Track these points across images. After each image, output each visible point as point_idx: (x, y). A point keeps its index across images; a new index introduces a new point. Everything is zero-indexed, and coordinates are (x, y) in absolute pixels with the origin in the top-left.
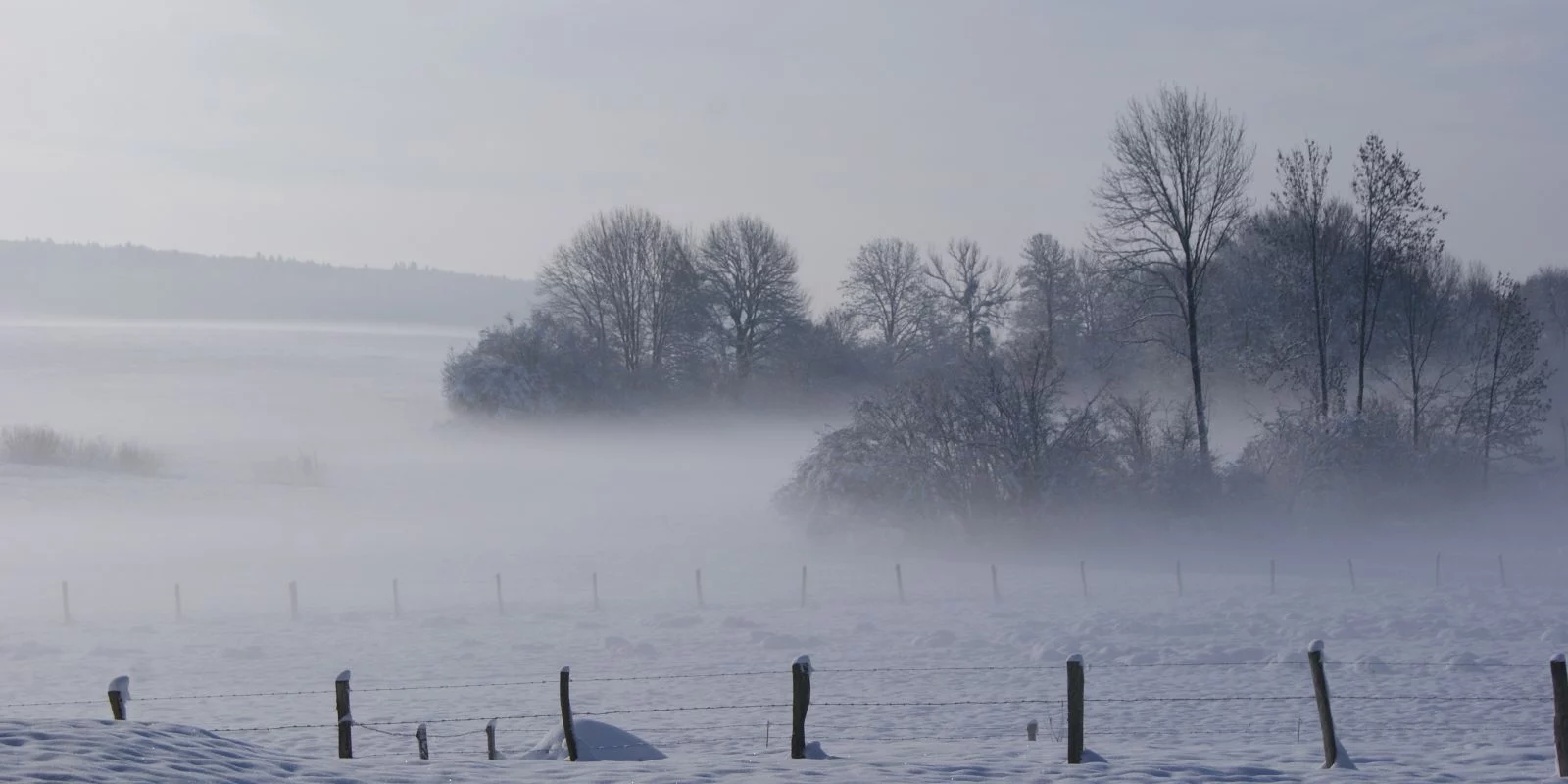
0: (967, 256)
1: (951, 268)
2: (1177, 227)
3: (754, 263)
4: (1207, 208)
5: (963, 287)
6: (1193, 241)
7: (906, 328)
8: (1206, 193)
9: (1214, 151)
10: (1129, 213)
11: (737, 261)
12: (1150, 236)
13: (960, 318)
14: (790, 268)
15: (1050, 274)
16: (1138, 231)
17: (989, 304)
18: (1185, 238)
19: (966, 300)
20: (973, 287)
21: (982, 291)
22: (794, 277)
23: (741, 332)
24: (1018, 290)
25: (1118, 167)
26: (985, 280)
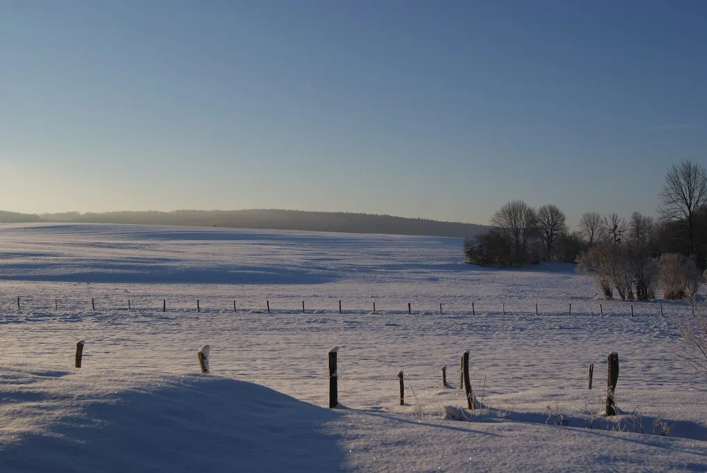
0: (614, 218)
1: (610, 221)
2: (687, 204)
3: (553, 219)
4: (696, 199)
5: (613, 226)
6: (692, 208)
7: (596, 238)
8: (696, 194)
9: (700, 180)
10: (671, 200)
11: (548, 217)
12: (678, 207)
13: (612, 235)
14: (563, 219)
15: (638, 224)
16: (674, 205)
17: (620, 232)
18: (689, 208)
19: (614, 230)
20: (616, 227)
21: (619, 228)
22: (565, 222)
23: (549, 238)
24: (630, 228)
25: (667, 185)
26: (619, 225)
